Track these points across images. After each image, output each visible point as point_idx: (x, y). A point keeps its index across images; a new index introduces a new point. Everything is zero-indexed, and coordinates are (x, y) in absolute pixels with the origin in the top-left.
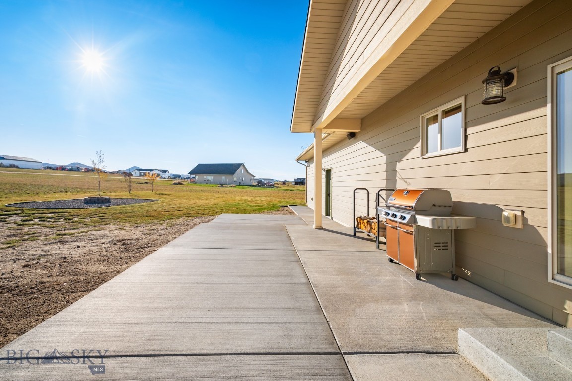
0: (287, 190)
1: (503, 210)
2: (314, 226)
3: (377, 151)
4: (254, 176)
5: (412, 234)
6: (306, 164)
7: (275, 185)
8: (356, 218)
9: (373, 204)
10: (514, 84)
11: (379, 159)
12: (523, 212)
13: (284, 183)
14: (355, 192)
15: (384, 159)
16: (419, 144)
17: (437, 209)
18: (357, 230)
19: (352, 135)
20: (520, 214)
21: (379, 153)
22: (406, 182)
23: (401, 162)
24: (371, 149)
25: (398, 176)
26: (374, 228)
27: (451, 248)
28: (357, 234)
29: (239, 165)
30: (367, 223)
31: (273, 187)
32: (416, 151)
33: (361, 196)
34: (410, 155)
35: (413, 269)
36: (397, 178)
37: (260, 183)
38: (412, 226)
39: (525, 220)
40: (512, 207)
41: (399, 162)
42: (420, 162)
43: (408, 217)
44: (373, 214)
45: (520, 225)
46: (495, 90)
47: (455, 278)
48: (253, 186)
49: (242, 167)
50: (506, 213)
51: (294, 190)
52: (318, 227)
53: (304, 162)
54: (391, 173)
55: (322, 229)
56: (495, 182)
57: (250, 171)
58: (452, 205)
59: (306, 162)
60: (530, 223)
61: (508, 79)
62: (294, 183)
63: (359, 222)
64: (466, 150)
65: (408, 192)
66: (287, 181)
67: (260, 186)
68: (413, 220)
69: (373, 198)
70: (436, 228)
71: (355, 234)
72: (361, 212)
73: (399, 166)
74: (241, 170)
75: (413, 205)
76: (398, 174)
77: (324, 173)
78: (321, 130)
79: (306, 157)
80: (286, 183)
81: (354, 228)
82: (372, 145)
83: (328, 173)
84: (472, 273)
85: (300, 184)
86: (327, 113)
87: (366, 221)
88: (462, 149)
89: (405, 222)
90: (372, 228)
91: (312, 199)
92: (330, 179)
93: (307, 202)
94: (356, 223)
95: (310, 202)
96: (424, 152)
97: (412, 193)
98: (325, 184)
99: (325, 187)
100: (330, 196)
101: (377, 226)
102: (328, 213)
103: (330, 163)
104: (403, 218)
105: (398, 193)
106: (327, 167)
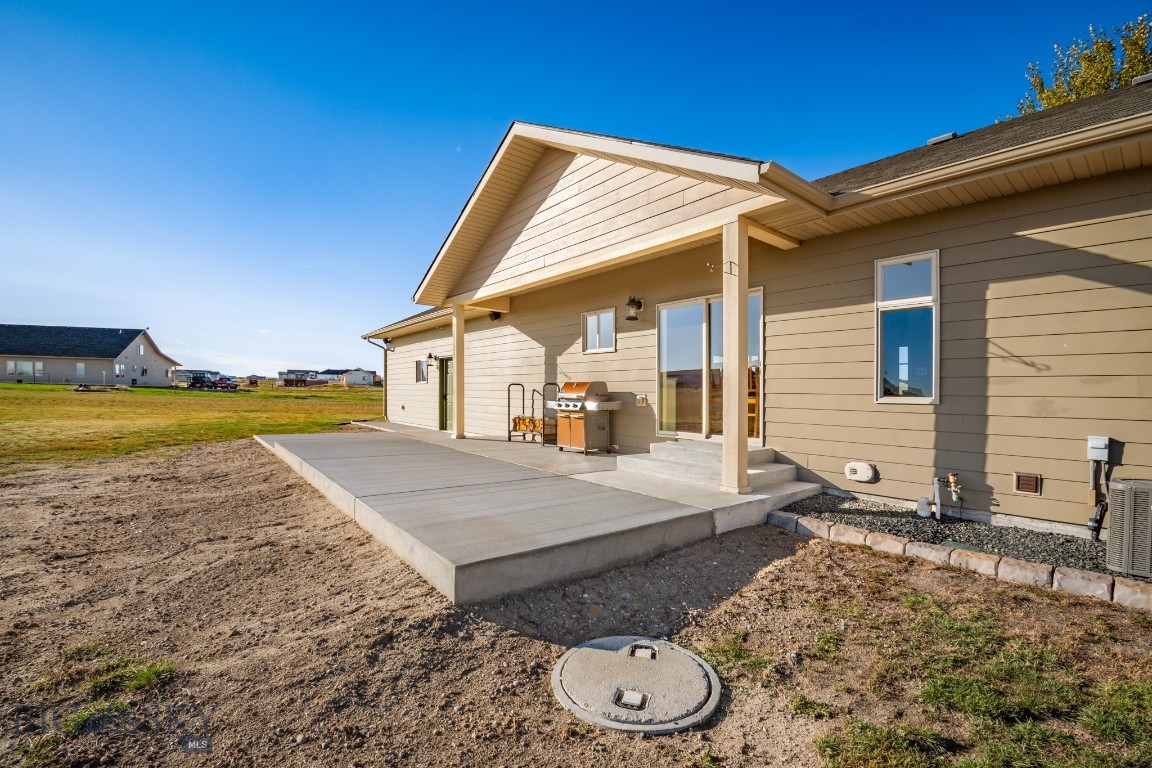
1: (635, 396)
2: (454, 436)
4: (175, 363)
5: (582, 419)
6: (384, 345)
7: (239, 387)
8: (512, 418)
9: (528, 403)
10: (642, 310)
11: (538, 351)
12: (646, 396)
13: (253, 381)
14: (510, 388)
15: (543, 350)
16: (581, 339)
17: (599, 396)
18: (512, 433)
19: (496, 316)
20: (644, 397)
21: (535, 344)
22: (566, 376)
23: (562, 356)
24: (524, 337)
27: (607, 428)
28: (512, 439)
29: (130, 335)
31: (235, 391)
32: (578, 345)
33: (516, 392)
34: (571, 349)
35: (582, 448)
36: (558, 371)
37: (199, 381)
38: (582, 412)
39: (646, 401)
40: (641, 393)
41: (560, 355)
42: (580, 357)
43: (579, 404)
44: (528, 413)
45: (644, 405)
46: (632, 312)
48: (184, 389)
49: (139, 339)
50: (638, 397)
52: (460, 437)
53: (380, 342)
54: (551, 367)
55: (465, 438)
56: (632, 376)
57: (163, 350)
58: (608, 394)
59: (386, 341)
60: (649, 402)
61: (639, 305)
62: (281, 383)
63: (517, 423)
64: (616, 351)
65: (578, 385)
67: (201, 388)
68: (583, 408)
69: (528, 395)
70: (600, 410)
71: (510, 440)
72: (516, 412)
74: (138, 347)
75: (584, 395)
76: (558, 368)
77: (436, 364)
78: (463, 306)
79: (390, 336)
80: (259, 381)
81: (510, 432)
82: (526, 333)
83: (443, 363)
84: (620, 446)
85: (296, 386)
86: (484, 292)
87: (527, 420)
88: (612, 349)
89: (578, 409)
90: (535, 426)
91: (403, 408)
92: (447, 373)
93: (386, 414)
94: (512, 425)
95: (395, 414)
96: (585, 348)
97: (580, 385)
98: (437, 380)
99: (437, 386)
100: (446, 400)
101: (542, 422)
102: (443, 426)
103: (451, 348)
104: (575, 406)
105: (569, 386)
106: (443, 354)
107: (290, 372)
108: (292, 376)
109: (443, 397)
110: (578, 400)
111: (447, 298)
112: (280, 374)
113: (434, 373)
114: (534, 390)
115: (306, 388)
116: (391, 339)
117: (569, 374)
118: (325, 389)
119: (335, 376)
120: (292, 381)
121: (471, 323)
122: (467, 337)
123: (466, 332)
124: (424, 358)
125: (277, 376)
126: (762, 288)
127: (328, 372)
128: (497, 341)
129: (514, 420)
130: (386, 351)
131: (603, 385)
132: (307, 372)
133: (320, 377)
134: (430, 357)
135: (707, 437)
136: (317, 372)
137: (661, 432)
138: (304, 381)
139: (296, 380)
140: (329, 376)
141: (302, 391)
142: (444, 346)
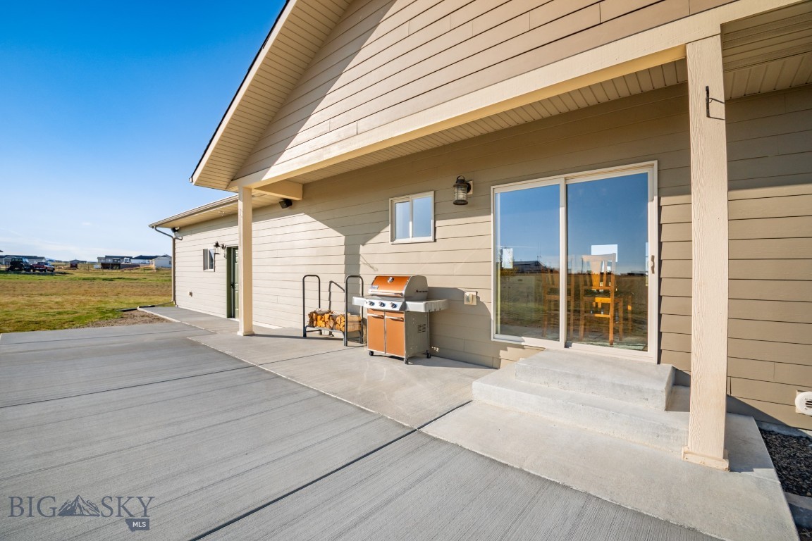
0: (94, 279)
1: (463, 292)
2: (241, 333)
3: (331, 229)
5: (402, 321)
6: (173, 234)
7: (56, 270)
8: (307, 313)
9: (325, 295)
10: (471, 193)
11: (336, 240)
12: (477, 293)
13: (74, 265)
14: (305, 280)
15: (342, 239)
16: (389, 228)
17: (419, 294)
18: (308, 329)
19: (287, 203)
20: (475, 294)
22: (372, 268)
23: (366, 246)
24: (320, 225)
25: (362, 261)
26: (339, 322)
27: (427, 329)
28: (308, 335)
30: (329, 319)
31: (52, 274)
32: (386, 234)
33: (311, 284)
34: (377, 239)
35: (402, 355)
36: (360, 263)
37: (17, 265)
38: (402, 313)
39: (478, 298)
40: (470, 289)
41: (363, 245)
42: (388, 246)
43: (399, 304)
44: (325, 306)
45: (475, 303)
46: (461, 195)
47: (429, 355)
50: (467, 294)
51: (111, 280)
52: (247, 334)
53: (169, 231)
54: (352, 258)
55: (253, 335)
56: (458, 269)
58: (427, 290)
59: (174, 230)
60: (481, 300)
61: (468, 187)
62: (100, 266)
63: (314, 318)
64: (435, 240)
65: (393, 279)
66: (79, 262)
67: (19, 272)
68: (404, 307)
69: (325, 286)
70: (428, 311)
71: (305, 336)
72: (312, 306)
73: (363, 250)
75: (403, 292)
76: (361, 259)
77: (223, 252)
78: (251, 189)
79: (177, 224)
80: (79, 265)
81: (305, 328)
82: (322, 221)
83: (231, 252)
84: (440, 348)
85: (112, 268)
86: (276, 171)
87: (327, 316)
88: (431, 238)
89: (397, 309)
90: (335, 323)
91: (191, 294)
92: (235, 261)
93: (174, 299)
94: (307, 319)
95: (183, 301)
96: (393, 238)
97: (397, 280)
98: (224, 269)
99: (225, 275)
100: (234, 287)
101: (343, 320)
102: (231, 313)
103: (237, 237)
104: (394, 306)
105: (380, 280)
106: (229, 244)
107: (107, 257)
108: (110, 261)
109: (231, 285)
110: (396, 297)
111: (232, 180)
112: (99, 258)
113: (221, 261)
114: (331, 282)
115: (119, 271)
116: (179, 228)
117: (375, 266)
118: (136, 271)
119: (147, 261)
120: (108, 264)
121: (260, 211)
122: (256, 226)
123: (254, 221)
124: (211, 248)
125: (97, 261)
126: (655, 162)
127: (141, 257)
128: (288, 230)
129: (311, 315)
130: (174, 240)
131: (423, 279)
132: (123, 258)
133: (133, 262)
134: (217, 245)
135: (566, 346)
136: (131, 258)
137: (497, 336)
138: (119, 265)
139: (111, 264)
140: (141, 261)
141: (115, 273)
142: (230, 235)
